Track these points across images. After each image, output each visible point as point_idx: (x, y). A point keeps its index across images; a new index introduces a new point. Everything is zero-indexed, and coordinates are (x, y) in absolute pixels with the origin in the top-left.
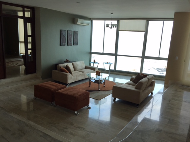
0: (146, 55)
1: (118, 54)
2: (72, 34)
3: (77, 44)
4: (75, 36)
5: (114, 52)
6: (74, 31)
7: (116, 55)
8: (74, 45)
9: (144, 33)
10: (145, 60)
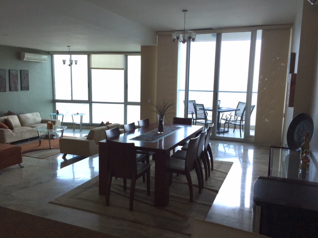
0: (129, 100)
1: (93, 101)
2: (17, 74)
3: (27, 88)
4: (22, 78)
5: (87, 99)
6: (21, 70)
7: (90, 102)
8: (21, 90)
9: (123, 71)
10: (129, 107)
